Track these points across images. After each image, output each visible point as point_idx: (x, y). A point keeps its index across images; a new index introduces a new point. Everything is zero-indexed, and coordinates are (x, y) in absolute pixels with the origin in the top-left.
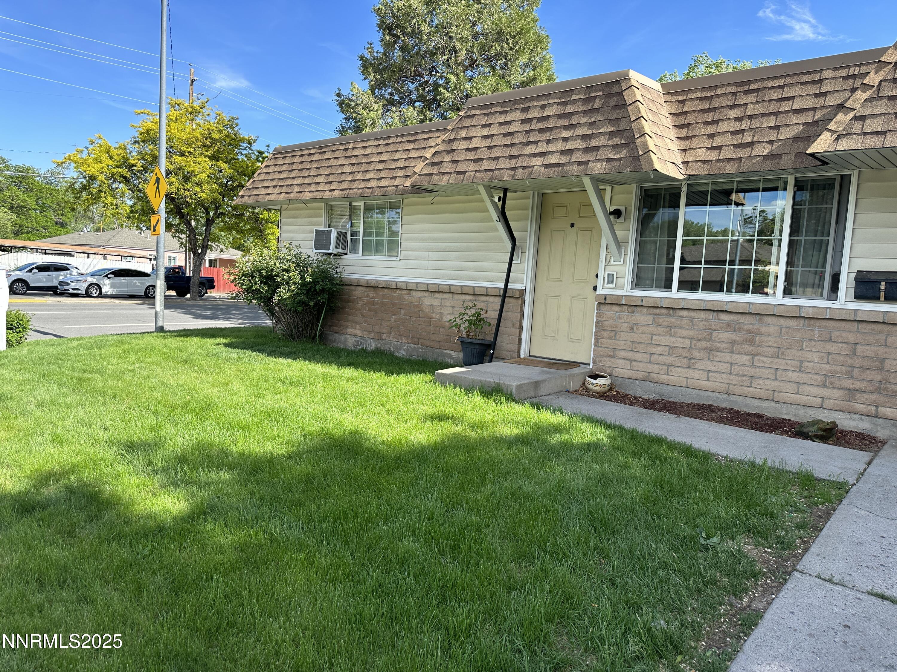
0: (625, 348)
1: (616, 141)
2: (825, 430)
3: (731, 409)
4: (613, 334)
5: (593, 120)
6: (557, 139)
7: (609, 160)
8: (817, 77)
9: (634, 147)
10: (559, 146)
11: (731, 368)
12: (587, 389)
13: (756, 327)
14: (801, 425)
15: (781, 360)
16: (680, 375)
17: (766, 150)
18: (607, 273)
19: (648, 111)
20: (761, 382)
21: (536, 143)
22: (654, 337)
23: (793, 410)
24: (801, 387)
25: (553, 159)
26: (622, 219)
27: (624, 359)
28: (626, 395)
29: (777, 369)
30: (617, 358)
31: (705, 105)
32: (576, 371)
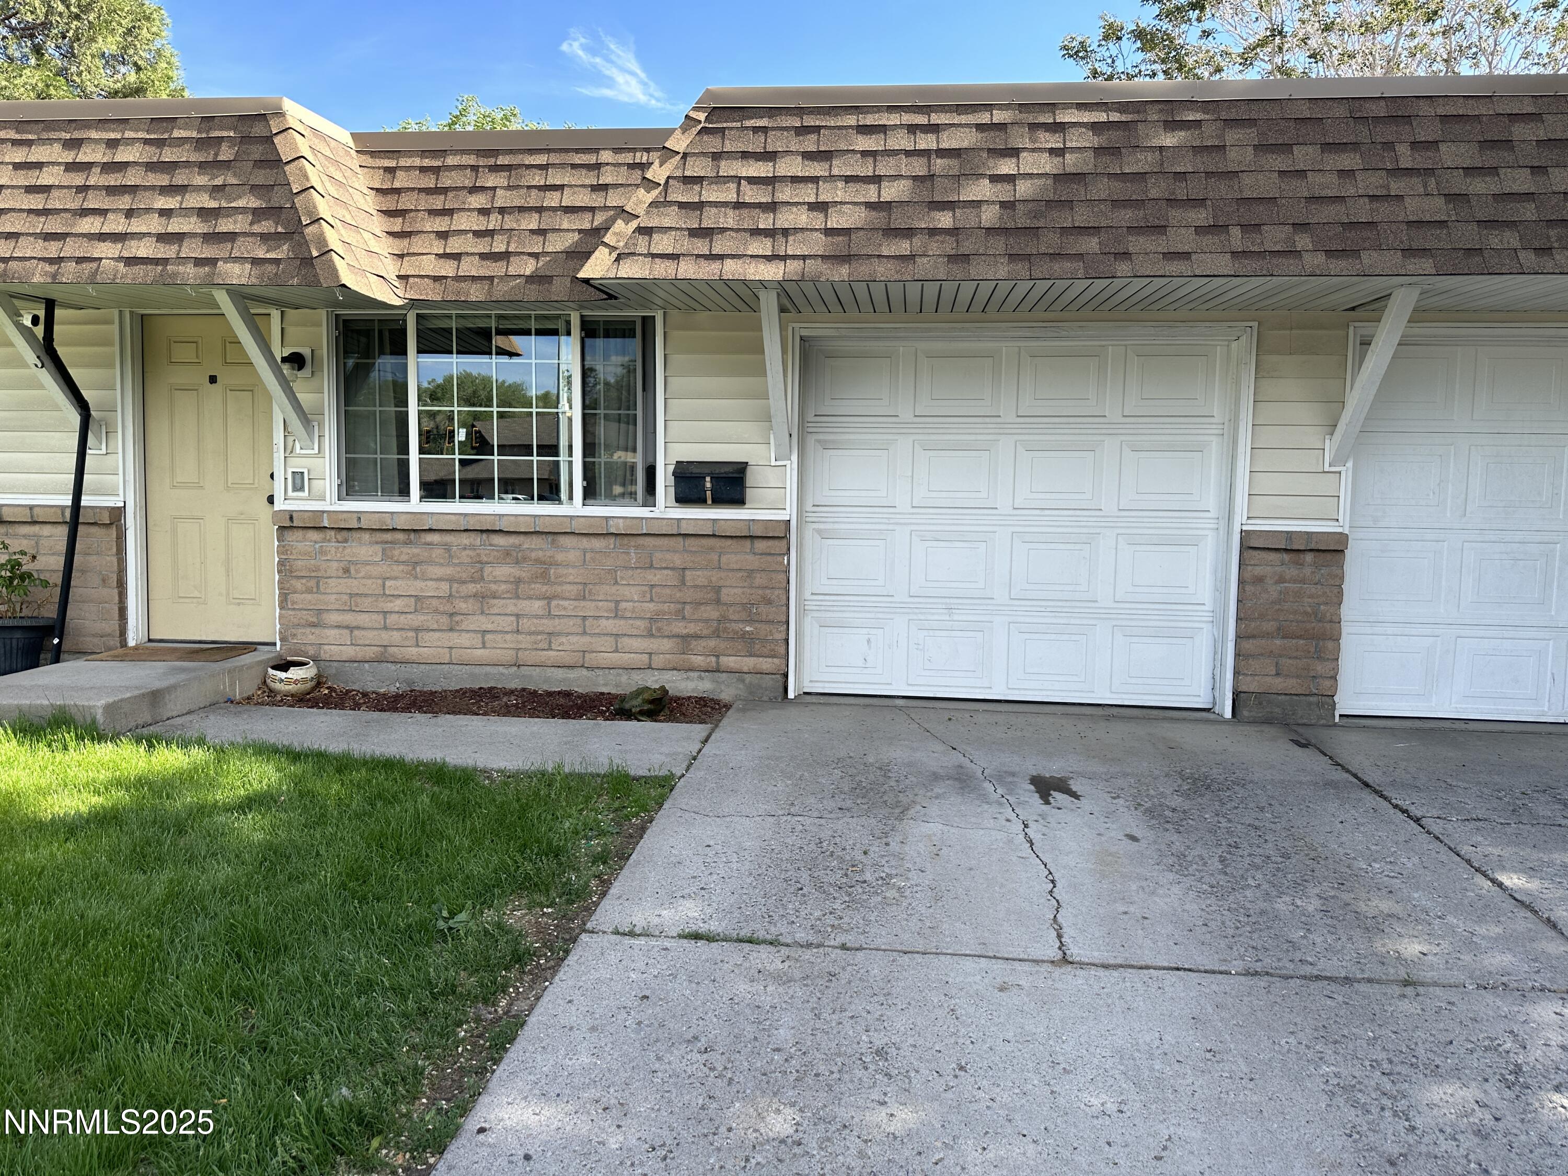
0: (337, 607)
1: (266, 226)
2: (652, 702)
3: (524, 690)
4: (312, 583)
5: (219, 181)
6: (148, 210)
7: (255, 261)
8: (591, 159)
9: (302, 241)
10: (154, 224)
11: (518, 622)
12: (271, 691)
13: (548, 554)
14: (622, 698)
15: (589, 603)
16: (439, 644)
17: (529, 267)
18: (290, 471)
19: (325, 178)
20: (564, 639)
21: (103, 212)
22: (388, 583)
23: (611, 677)
24: (620, 640)
25: (143, 249)
26: (306, 372)
27: (338, 627)
28: (348, 691)
29: (584, 618)
30: (325, 626)
31: (429, 182)
32: (247, 659)
